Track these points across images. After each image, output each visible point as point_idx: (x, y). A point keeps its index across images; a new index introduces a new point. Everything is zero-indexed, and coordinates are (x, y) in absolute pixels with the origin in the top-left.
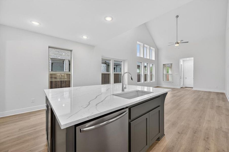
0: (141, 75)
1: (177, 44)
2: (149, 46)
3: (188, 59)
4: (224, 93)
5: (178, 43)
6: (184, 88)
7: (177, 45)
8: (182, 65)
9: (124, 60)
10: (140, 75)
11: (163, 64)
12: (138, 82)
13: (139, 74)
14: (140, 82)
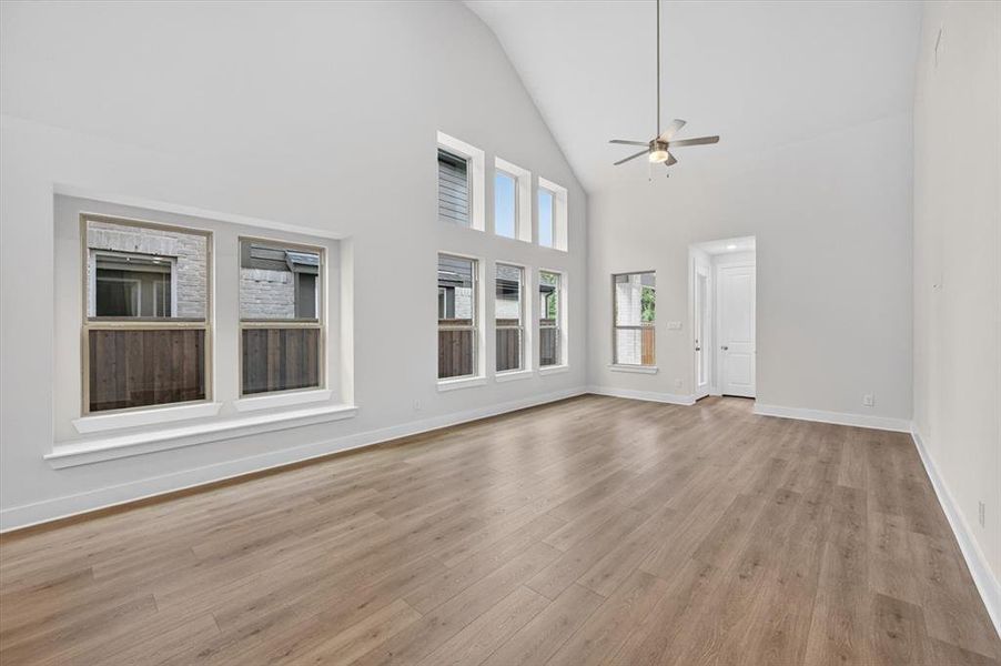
0: (477, 332)
1: (661, 148)
2: (529, 173)
3: (732, 247)
4: (910, 434)
5: (664, 145)
6: (717, 399)
7: (657, 157)
8: (702, 279)
9: (337, 243)
10: (469, 332)
11: (614, 276)
12: (441, 375)
13: (465, 327)
14: (470, 372)
